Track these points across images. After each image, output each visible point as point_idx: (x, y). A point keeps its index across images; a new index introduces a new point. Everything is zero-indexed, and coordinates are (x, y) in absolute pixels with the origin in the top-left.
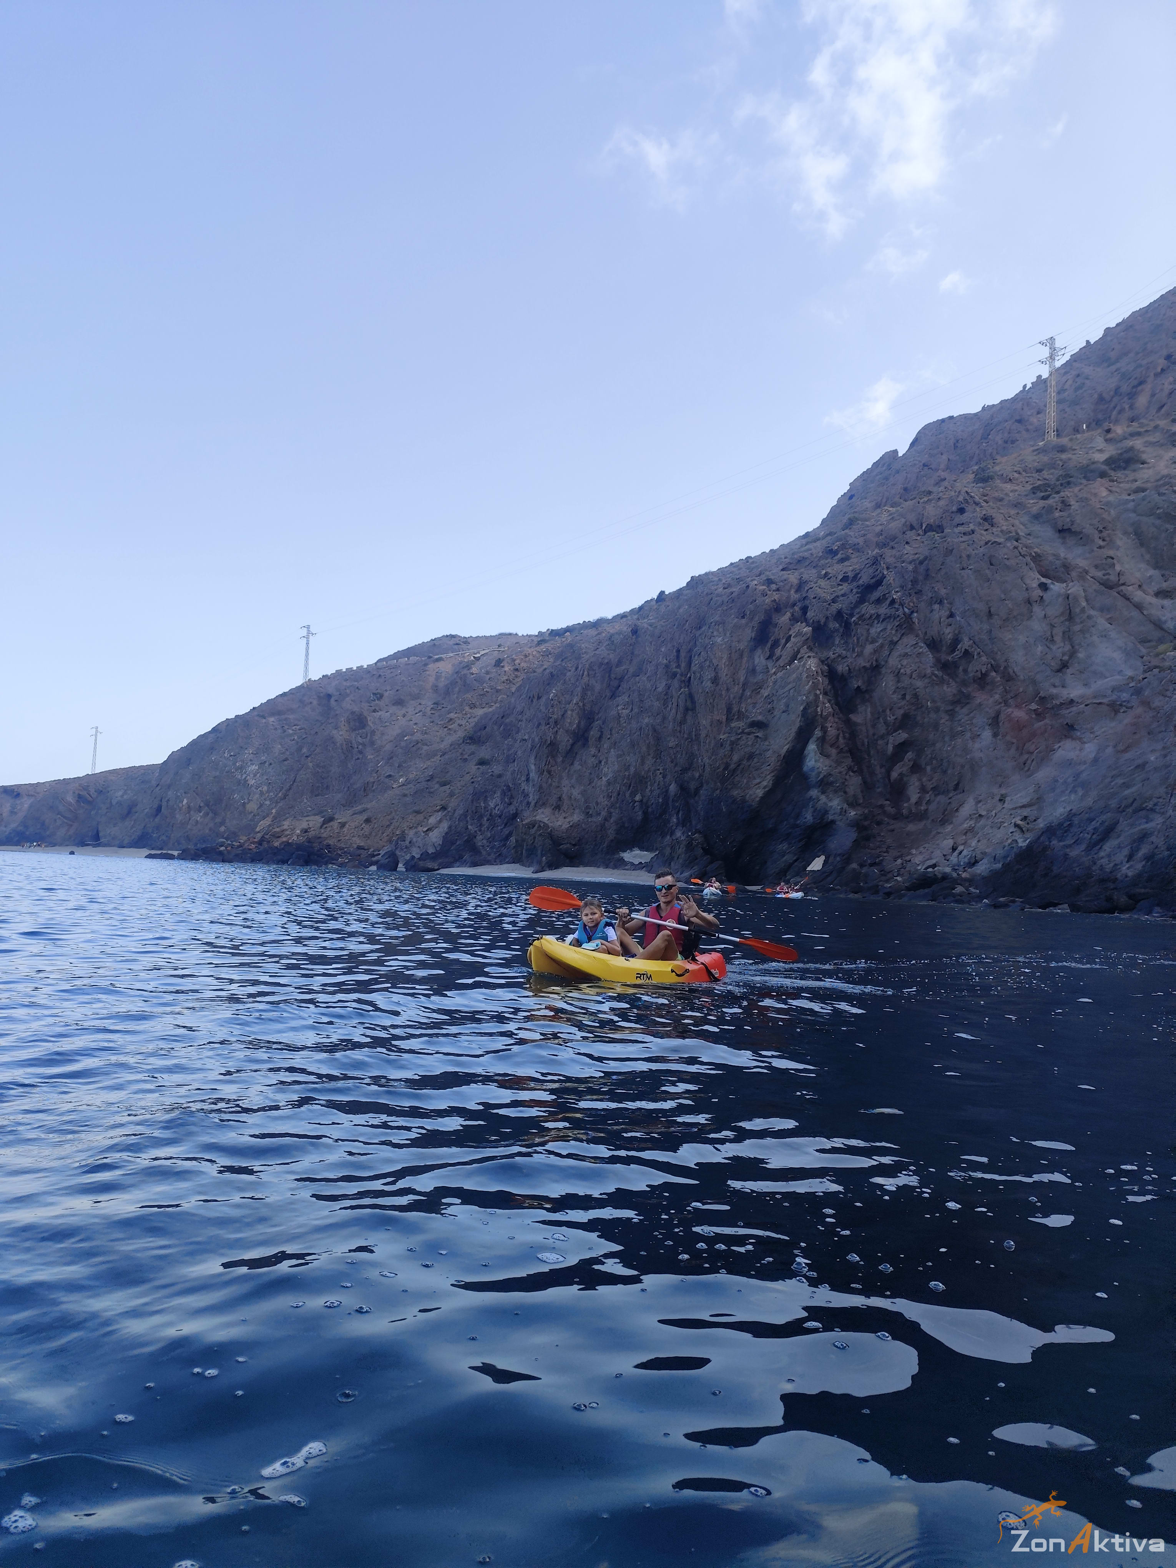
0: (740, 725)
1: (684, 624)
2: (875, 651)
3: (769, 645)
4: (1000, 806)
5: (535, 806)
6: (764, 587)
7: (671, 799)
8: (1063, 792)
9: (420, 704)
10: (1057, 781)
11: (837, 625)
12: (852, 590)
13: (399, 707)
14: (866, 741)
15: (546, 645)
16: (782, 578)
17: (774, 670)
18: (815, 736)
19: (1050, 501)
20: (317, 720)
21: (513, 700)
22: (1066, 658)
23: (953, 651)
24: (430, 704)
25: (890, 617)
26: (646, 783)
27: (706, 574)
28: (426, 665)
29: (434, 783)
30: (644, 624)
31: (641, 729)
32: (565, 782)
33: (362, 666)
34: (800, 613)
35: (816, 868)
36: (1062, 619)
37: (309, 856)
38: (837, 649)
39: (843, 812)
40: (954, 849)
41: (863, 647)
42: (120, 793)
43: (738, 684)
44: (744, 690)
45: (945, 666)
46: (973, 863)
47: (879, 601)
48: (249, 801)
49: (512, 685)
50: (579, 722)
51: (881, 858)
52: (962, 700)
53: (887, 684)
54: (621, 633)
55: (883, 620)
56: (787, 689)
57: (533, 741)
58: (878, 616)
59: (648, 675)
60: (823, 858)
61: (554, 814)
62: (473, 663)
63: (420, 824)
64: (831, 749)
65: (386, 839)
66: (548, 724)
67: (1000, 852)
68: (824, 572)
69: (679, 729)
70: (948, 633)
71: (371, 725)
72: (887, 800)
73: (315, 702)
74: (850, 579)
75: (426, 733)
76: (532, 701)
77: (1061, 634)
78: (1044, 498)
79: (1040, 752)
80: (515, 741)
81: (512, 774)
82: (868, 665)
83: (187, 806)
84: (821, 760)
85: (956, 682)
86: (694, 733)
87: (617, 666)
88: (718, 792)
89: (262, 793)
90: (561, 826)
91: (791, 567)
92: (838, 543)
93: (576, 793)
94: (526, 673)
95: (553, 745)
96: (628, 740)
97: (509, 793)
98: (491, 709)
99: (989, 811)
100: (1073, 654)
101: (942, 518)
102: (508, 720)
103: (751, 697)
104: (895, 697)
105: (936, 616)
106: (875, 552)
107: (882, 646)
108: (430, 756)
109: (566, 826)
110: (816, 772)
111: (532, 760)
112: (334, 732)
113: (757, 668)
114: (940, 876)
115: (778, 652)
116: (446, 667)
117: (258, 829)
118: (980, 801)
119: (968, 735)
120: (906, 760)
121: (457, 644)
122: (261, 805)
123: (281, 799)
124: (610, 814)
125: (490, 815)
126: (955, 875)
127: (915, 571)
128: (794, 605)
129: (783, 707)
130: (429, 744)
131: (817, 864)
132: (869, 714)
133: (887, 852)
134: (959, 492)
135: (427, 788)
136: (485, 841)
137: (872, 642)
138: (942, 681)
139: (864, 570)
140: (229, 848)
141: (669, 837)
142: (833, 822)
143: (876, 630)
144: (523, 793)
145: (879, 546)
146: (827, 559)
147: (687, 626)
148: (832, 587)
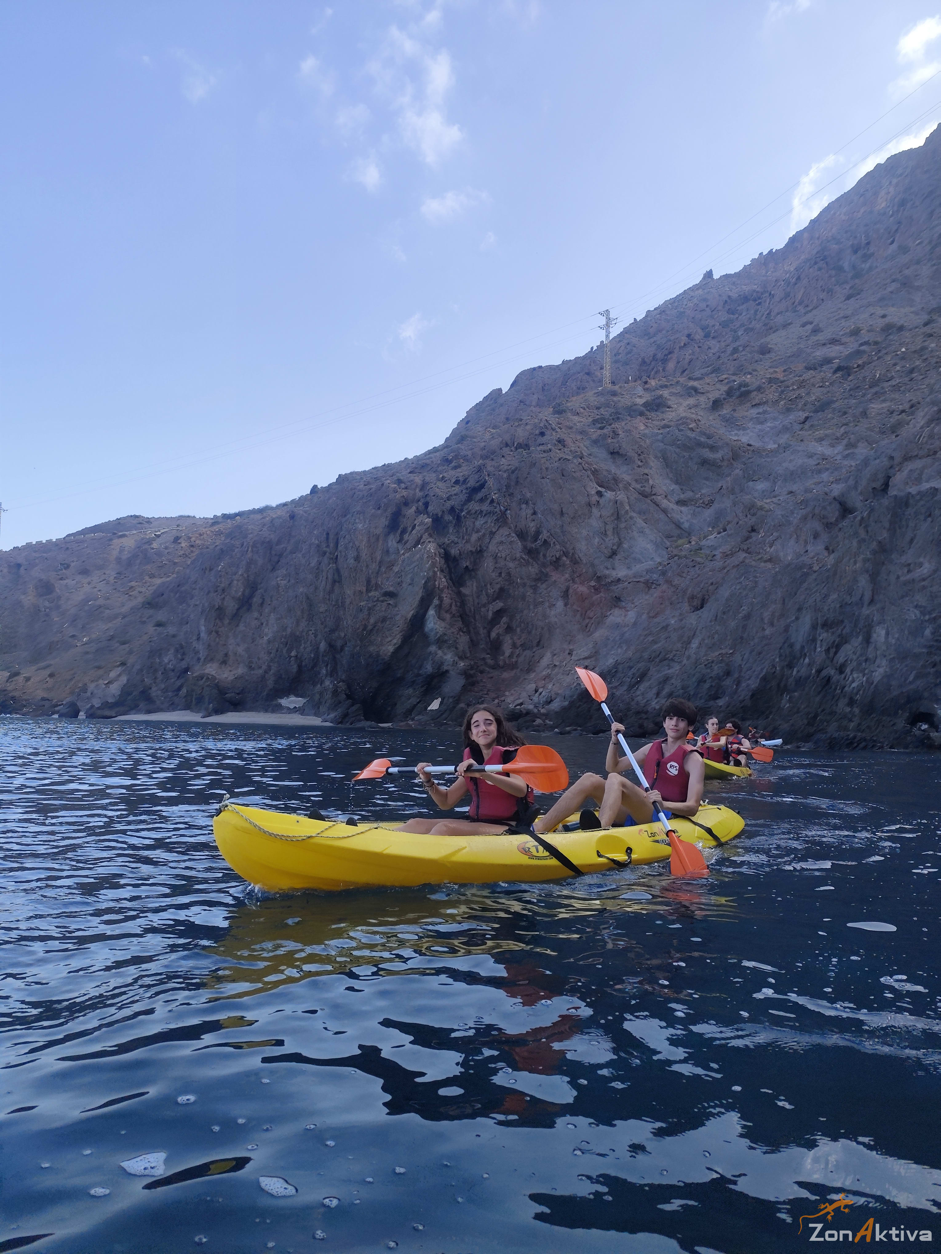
0: (377, 595)
1: (332, 513)
2: (479, 539)
3: (399, 531)
4: (569, 657)
5: (205, 661)
6: (396, 485)
7: (321, 655)
8: (613, 647)
9: (104, 573)
10: (609, 639)
11: (451, 518)
12: (462, 491)
13: (84, 576)
14: (472, 608)
15: (219, 526)
16: (409, 480)
17: (403, 551)
18: (433, 604)
19: (605, 431)
21: (188, 571)
22: (615, 547)
23: (536, 541)
24: (113, 574)
25: (490, 513)
26: (301, 641)
27: (351, 473)
28: (110, 540)
29: (114, 642)
30: (297, 510)
31: (296, 597)
32: (231, 641)
34: (423, 508)
35: (434, 708)
36: (612, 518)
38: (451, 536)
39: (455, 664)
40: (536, 691)
41: (470, 535)
43: (375, 562)
44: (380, 567)
45: (530, 552)
46: (549, 702)
47: (482, 500)
49: (188, 559)
50: (244, 591)
52: (542, 577)
53: (488, 564)
54: (281, 518)
55: (485, 515)
56: (412, 567)
57: (203, 605)
58: (481, 512)
59: (303, 552)
60: (440, 699)
61: (221, 668)
62: (153, 540)
63: (100, 677)
64: (445, 614)
65: (67, 691)
66: (217, 591)
67: (568, 693)
68: (441, 476)
69: (328, 597)
70: (532, 527)
71: (58, 591)
72: (488, 654)
74: (461, 482)
75: (108, 599)
76: (205, 572)
77: (611, 530)
78: (602, 428)
79: (597, 618)
80: (189, 606)
81: (184, 634)
82: (474, 550)
84: (439, 623)
85: (538, 564)
86: (340, 601)
87: (276, 545)
88: (358, 648)
90: (227, 678)
91: (416, 470)
92: (452, 453)
93: (240, 650)
94: (201, 549)
95: (220, 611)
96: (286, 606)
97: (181, 650)
98: (168, 579)
99: (561, 662)
100: (620, 544)
101: (528, 438)
102: (183, 589)
103: (385, 573)
104: (494, 575)
105: (523, 513)
106: (479, 462)
107: (484, 535)
108: (111, 618)
109: (231, 678)
110: (434, 632)
111: (202, 622)
112: (22, 597)
113: (390, 549)
114: (525, 712)
115: (406, 537)
116: (129, 543)
118: (555, 655)
119: (547, 604)
120: (502, 623)
121: (140, 523)
124: (269, 668)
125: (165, 669)
126: (536, 711)
127: (508, 478)
129: (409, 581)
130: (110, 608)
131: (435, 705)
132: (475, 587)
133: (487, 694)
134: (541, 419)
135: (108, 646)
136: (159, 692)
137: (477, 532)
138: (528, 563)
139: (472, 476)
141: (319, 686)
142: (447, 671)
143: (480, 522)
144: (194, 650)
145: (485, 457)
146: (444, 466)
147: (335, 514)
148: (447, 487)
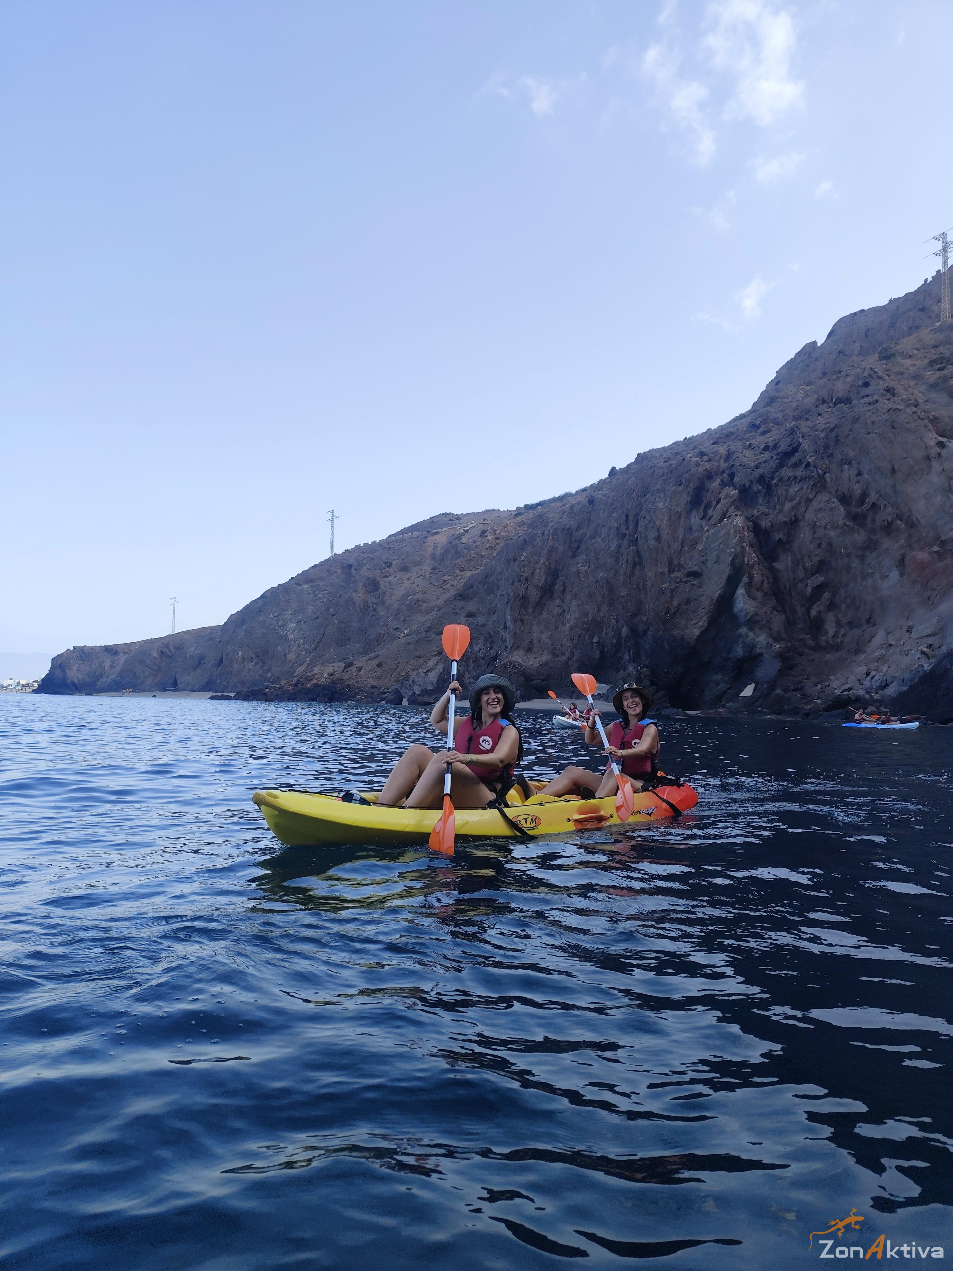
0: (679, 576)
1: (632, 494)
2: (793, 508)
3: (702, 507)
4: (907, 635)
5: (511, 649)
6: (698, 459)
7: (623, 640)
9: (421, 570)
11: (760, 487)
12: (772, 457)
13: (405, 572)
14: (788, 584)
15: (522, 517)
16: (713, 451)
17: (707, 528)
18: (743, 582)
19: (945, 372)
20: (341, 586)
21: (494, 563)
23: (862, 504)
24: (429, 569)
25: (805, 478)
26: (602, 627)
27: (650, 451)
28: (426, 538)
29: (431, 633)
30: (599, 495)
31: (597, 582)
32: (535, 628)
33: (375, 541)
34: (728, 479)
35: (747, 695)
37: (332, 695)
38: (761, 507)
39: (769, 646)
40: (868, 674)
41: (783, 505)
42: (193, 649)
43: (678, 541)
45: (855, 518)
46: (884, 686)
47: (796, 465)
48: (289, 652)
49: (494, 551)
50: (546, 579)
51: (802, 684)
52: (871, 546)
53: (804, 535)
54: (580, 503)
55: (800, 481)
56: (717, 543)
57: (509, 595)
58: (795, 478)
59: (602, 537)
60: (753, 685)
61: (526, 656)
62: (463, 535)
63: (420, 666)
64: (757, 592)
65: (393, 680)
66: (520, 581)
67: (908, 676)
68: (748, 443)
69: (629, 581)
70: (857, 490)
71: (383, 588)
72: (807, 634)
73: (339, 571)
74: (771, 448)
75: (425, 593)
76: (509, 563)
78: (940, 369)
79: (942, 588)
80: (496, 596)
81: (493, 624)
82: (787, 520)
83: (242, 657)
84: (749, 602)
85: (865, 531)
86: (641, 584)
87: (576, 531)
88: (661, 632)
89: (299, 646)
90: (533, 665)
91: (720, 441)
92: (760, 419)
93: (544, 637)
94: (505, 541)
95: (524, 600)
96: (587, 592)
97: (491, 639)
98: (477, 572)
99: (898, 640)
101: (849, 391)
102: (490, 580)
103: (689, 551)
104: (812, 546)
105: (846, 475)
106: (792, 424)
107: (799, 503)
108: (428, 611)
109: (536, 665)
110: (744, 612)
111: (508, 611)
112: (354, 594)
113: (694, 527)
114: (854, 698)
115: (710, 512)
116: (441, 539)
117: (296, 674)
118: (890, 632)
119: (878, 575)
120: (823, 599)
121: (451, 520)
122: (299, 655)
123: (314, 650)
124: (572, 653)
125: (476, 658)
126: (867, 696)
127: (826, 438)
128: (723, 472)
129: (714, 559)
130: (427, 601)
131: (748, 691)
132: (790, 562)
133: (807, 678)
134: (865, 368)
135: (426, 637)
136: (471, 679)
137: (791, 501)
138: (853, 530)
139: (782, 440)
140: (272, 690)
141: (622, 672)
142: (761, 655)
143: (794, 489)
144: (501, 638)
145: (795, 418)
146: (751, 432)
147: (634, 495)
148: (755, 455)
